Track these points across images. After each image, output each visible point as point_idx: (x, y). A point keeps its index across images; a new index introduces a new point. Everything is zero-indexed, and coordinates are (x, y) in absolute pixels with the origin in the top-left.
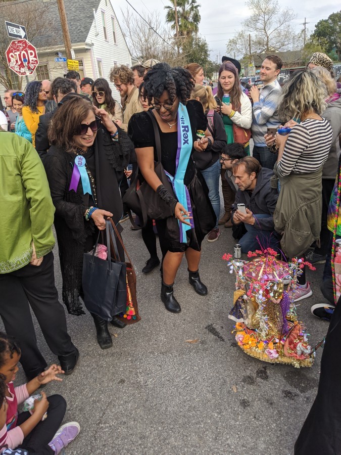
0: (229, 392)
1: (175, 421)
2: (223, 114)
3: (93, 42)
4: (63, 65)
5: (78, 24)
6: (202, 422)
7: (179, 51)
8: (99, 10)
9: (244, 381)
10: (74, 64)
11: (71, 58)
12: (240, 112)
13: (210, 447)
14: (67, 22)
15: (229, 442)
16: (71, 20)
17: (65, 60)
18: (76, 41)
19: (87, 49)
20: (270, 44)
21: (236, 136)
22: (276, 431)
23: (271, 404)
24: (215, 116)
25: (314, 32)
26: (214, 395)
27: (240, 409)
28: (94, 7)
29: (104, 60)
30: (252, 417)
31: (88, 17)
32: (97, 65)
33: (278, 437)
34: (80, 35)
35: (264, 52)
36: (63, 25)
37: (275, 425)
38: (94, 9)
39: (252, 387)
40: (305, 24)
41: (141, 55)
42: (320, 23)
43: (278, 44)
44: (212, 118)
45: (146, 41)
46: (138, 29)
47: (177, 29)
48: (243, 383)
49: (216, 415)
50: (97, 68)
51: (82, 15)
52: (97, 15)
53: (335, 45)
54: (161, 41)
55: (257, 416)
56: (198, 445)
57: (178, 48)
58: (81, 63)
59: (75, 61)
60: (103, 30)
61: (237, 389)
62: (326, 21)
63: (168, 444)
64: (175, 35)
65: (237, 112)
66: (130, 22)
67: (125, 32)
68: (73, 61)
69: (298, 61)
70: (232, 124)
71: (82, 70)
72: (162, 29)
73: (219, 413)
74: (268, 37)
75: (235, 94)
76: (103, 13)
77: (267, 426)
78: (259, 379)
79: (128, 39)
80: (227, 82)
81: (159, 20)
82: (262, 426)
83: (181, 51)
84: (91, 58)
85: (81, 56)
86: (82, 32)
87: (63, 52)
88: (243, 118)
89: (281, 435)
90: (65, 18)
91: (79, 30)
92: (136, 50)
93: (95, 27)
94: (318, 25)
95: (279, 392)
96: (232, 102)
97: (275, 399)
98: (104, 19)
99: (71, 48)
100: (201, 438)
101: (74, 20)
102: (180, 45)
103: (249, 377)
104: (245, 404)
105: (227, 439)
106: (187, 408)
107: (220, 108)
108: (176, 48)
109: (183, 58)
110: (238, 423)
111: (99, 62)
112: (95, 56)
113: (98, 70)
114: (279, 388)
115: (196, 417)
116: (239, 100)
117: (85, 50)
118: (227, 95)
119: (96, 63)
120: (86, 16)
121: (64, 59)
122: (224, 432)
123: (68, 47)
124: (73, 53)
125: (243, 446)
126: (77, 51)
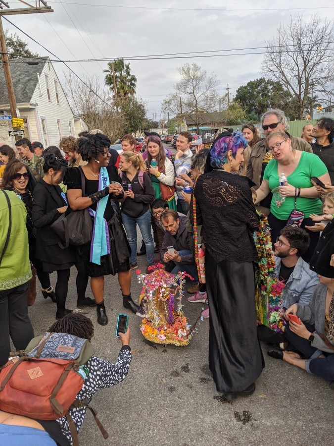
0: (160, 383)
1: (120, 406)
2: (151, 174)
3: (37, 102)
4: (7, 122)
5: (23, 86)
6: (140, 404)
7: (118, 110)
8: (43, 74)
9: (172, 374)
10: (19, 122)
11: (16, 117)
12: (164, 173)
13: (146, 420)
14: (12, 85)
15: (160, 415)
16: (16, 82)
17: (10, 119)
18: (20, 102)
19: (31, 109)
20: (198, 106)
21: (162, 192)
22: (194, 404)
23: (191, 387)
24: (144, 176)
25: (235, 97)
26: (149, 386)
27: (168, 393)
28: (38, 71)
29: (47, 118)
30: (176, 397)
31: (33, 80)
32: (41, 123)
33: (195, 408)
34: (24, 96)
35: (194, 113)
36: (9, 88)
37: (193, 400)
38: (38, 73)
39: (177, 378)
40: (228, 89)
41: (83, 113)
42: (241, 88)
43: (206, 106)
44: (142, 178)
45: (87, 101)
46: (79, 91)
47: (115, 92)
48: (171, 376)
49: (150, 399)
50: (41, 125)
51: (26, 78)
52: (41, 79)
53: (254, 108)
54: (100, 102)
55: (180, 397)
56: (137, 420)
57: (117, 108)
58: (26, 121)
59: (20, 119)
60: (46, 91)
61: (166, 380)
62: (245, 87)
63: (115, 421)
64: (114, 96)
65: (162, 174)
66: (72, 83)
67: (67, 92)
68: (18, 119)
69: (224, 121)
70: (159, 182)
71: (27, 127)
72: (102, 92)
73: (152, 398)
74: (196, 100)
75: (160, 159)
76: (46, 76)
77: (187, 402)
78: (182, 372)
79: (70, 99)
80: (153, 150)
81: (99, 83)
82: (184, 402)
83: (120, 111)
84: (35, 116)
85: (25, 114)
86: (26, 93)
87: (8, 111)
88: (167, 178)
89: (197, 406)
90: (10, 81)
91: (23, 91)
92: (78, 108)
93: (39, 89)
94: (239, 90)
95: (197, 380)
96: (158, 166)
97: (194, 384)
98: (47, 81)
99: (16, 108)
100: (139, 415)
101: (19, 82)
102: (119, 105)
103: (175, 372)
104: (172, 389)
105: (158, 413)
106: (129, 397)
107: (149, 170)
108: (115, 108)
109: (122, 117)
110: (166, 402)
111: (43, 120)
112: (39, 115)
113: (42, 127)
114: (197, 376)
115: (135, 402)
116: (164, 164)
117: (30, 110)
118: (154, 160)
119: (41, 121)
120: (31, 80)
121: (9, 117)
122: (156, 409)
123: (13, 107)
124: (18, 112)
125: (170, 416)
126: (21, 110)
